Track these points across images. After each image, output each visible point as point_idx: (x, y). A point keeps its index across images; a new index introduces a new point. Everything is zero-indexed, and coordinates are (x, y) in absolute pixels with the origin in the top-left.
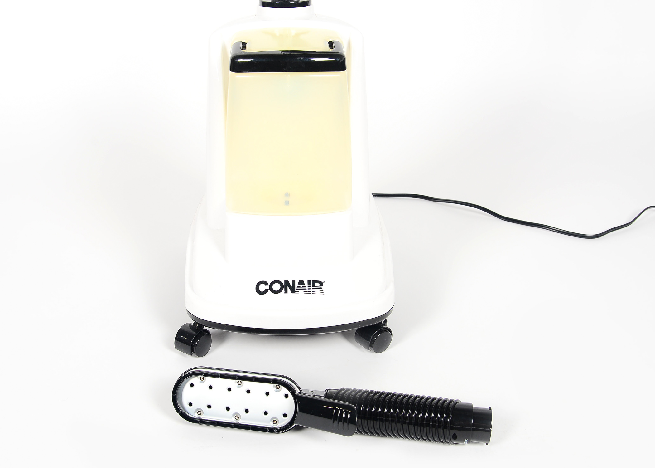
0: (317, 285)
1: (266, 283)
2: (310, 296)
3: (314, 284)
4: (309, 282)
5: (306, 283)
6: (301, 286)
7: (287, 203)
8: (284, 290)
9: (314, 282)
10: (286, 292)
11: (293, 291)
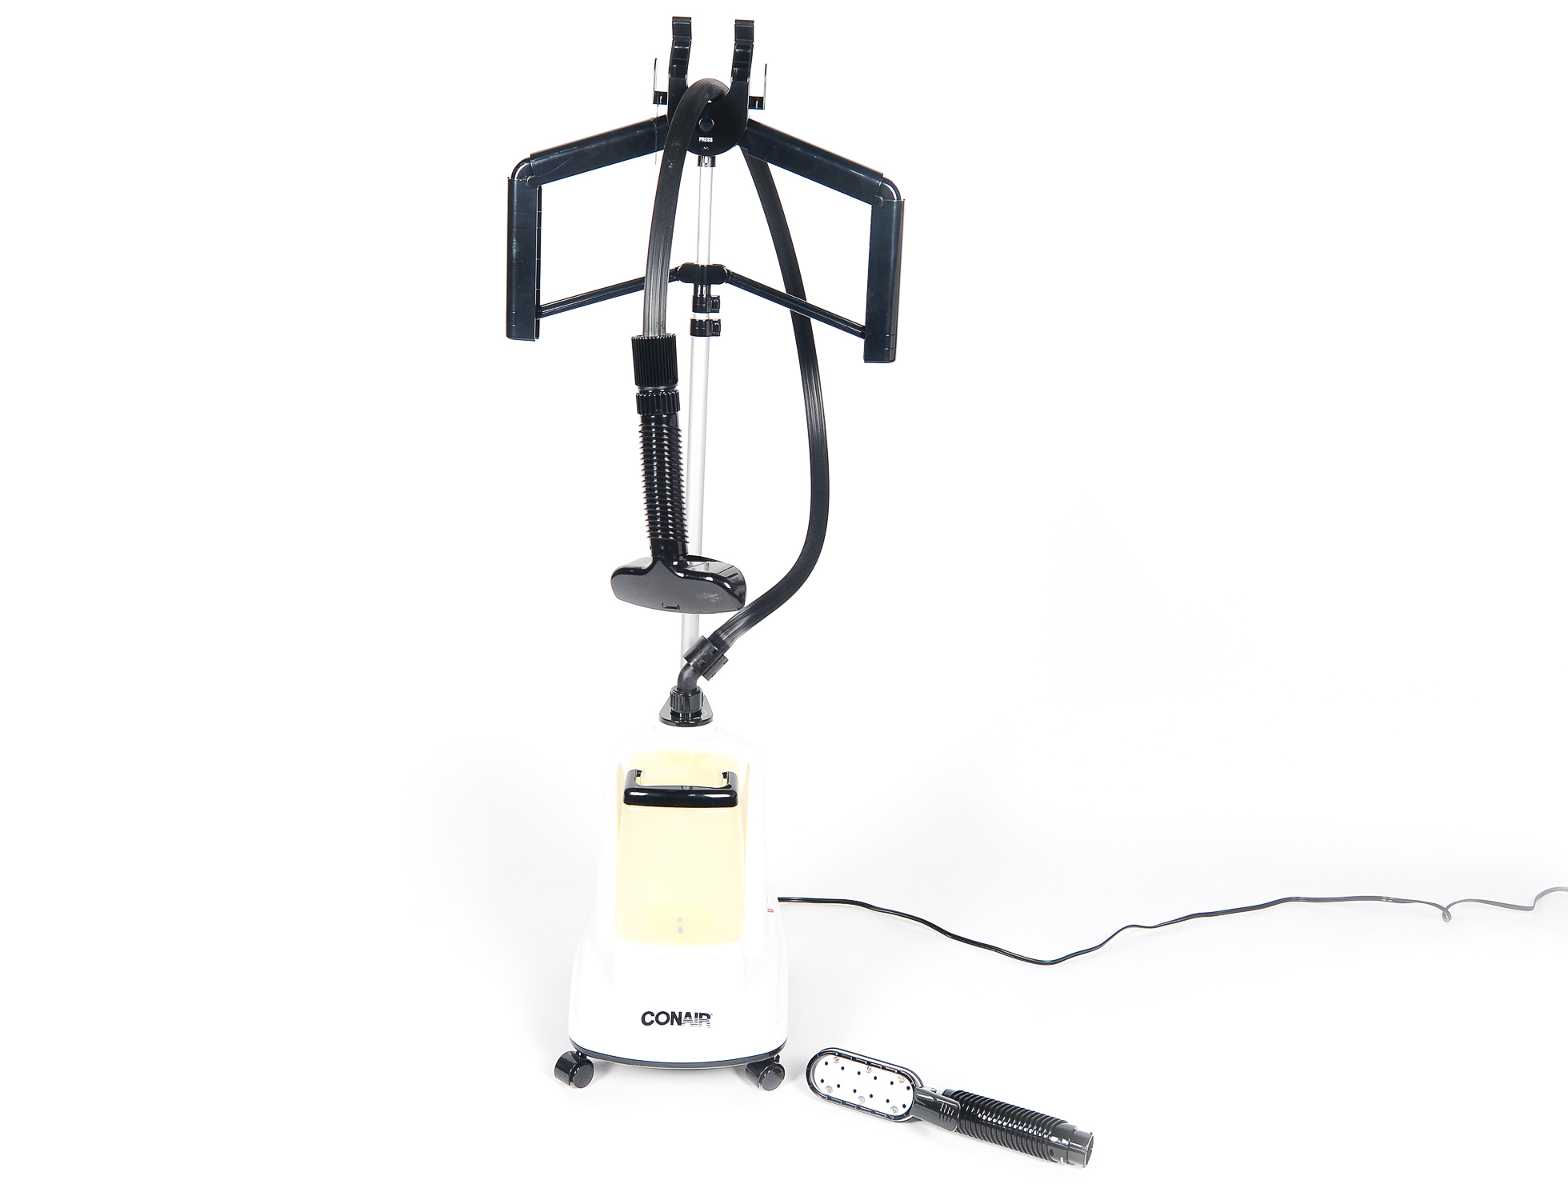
0: (704, 1017)
1: (652, 1014)
2: (696, 1029)
3: (701, 1017)
4: (696, 1014)
5: (693, 1015)
6: (688, 1018)
7: (680, 930)
8: (670, 1022)
9: (701, 1015)
10: (672, 1024)
11: (679, 1023)
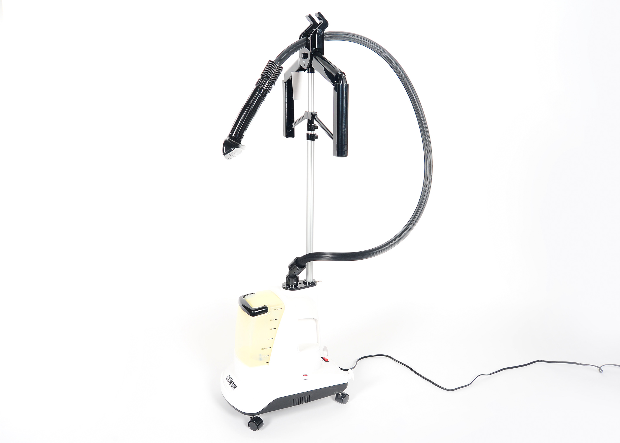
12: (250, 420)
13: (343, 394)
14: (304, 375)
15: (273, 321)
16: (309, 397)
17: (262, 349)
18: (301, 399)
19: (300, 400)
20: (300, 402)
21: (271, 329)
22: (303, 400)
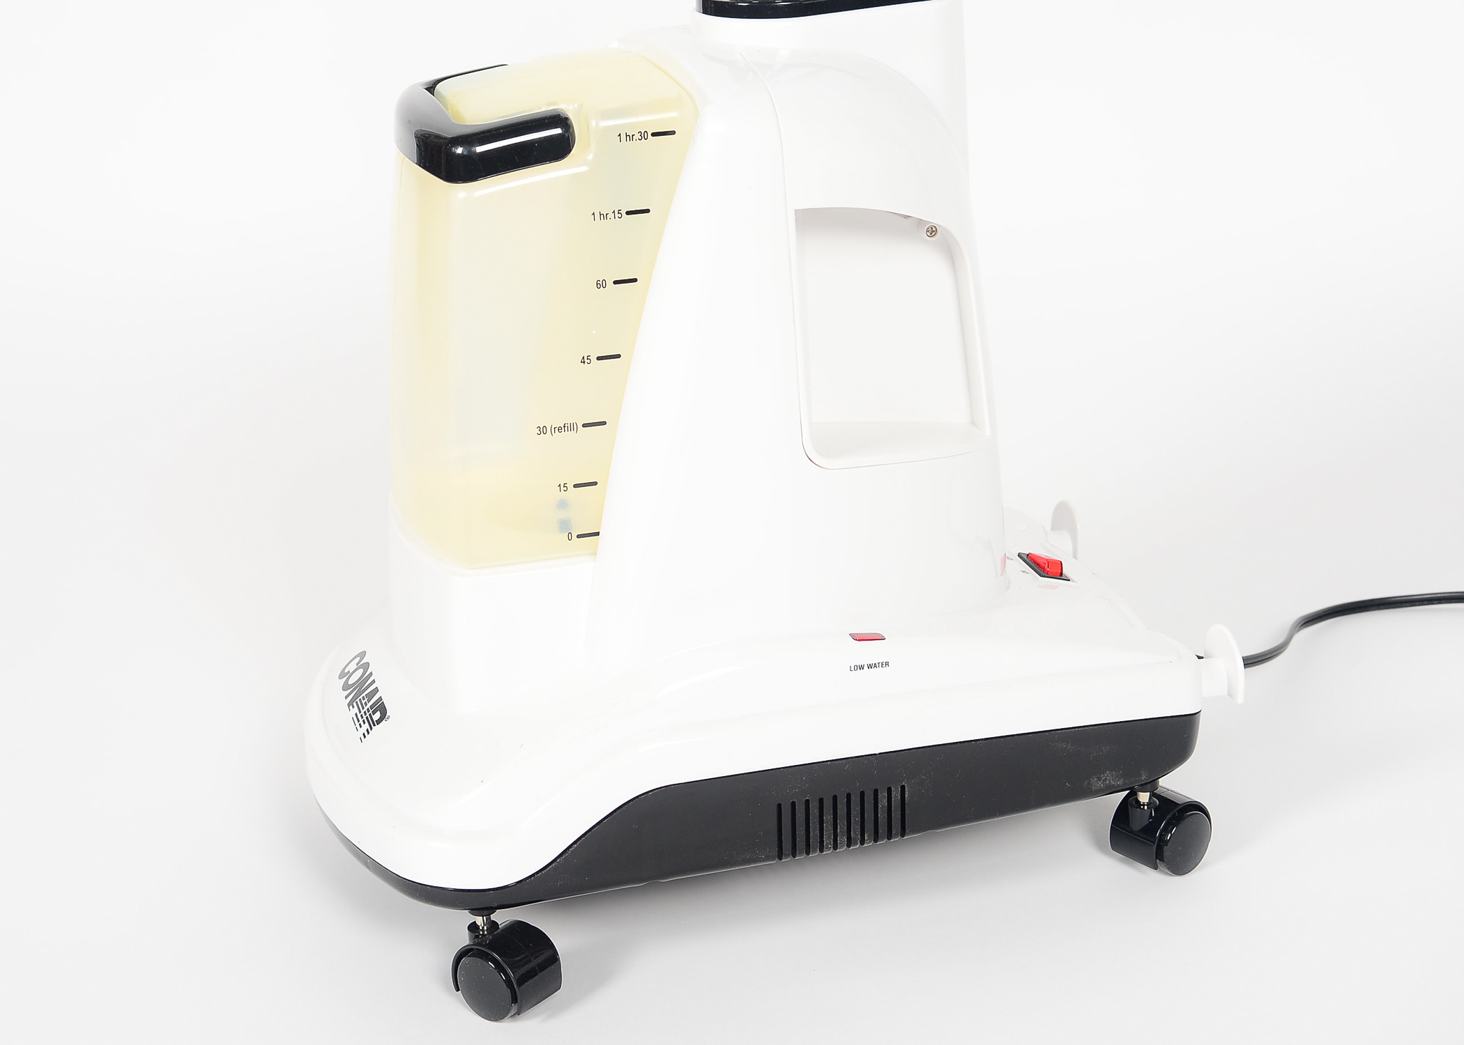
12: (464, 939)
13: (1159, 797)
14: (859, 638)
15: (612, 222)
16: (896, 795)
17: (542, 430)
18: (842, 810)
19: (828, 817)
20: (828, 827)
21: (601, 284)
22: (856, 819)
